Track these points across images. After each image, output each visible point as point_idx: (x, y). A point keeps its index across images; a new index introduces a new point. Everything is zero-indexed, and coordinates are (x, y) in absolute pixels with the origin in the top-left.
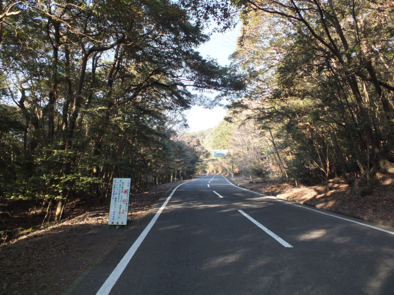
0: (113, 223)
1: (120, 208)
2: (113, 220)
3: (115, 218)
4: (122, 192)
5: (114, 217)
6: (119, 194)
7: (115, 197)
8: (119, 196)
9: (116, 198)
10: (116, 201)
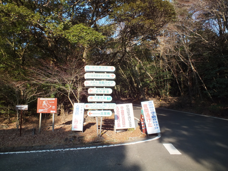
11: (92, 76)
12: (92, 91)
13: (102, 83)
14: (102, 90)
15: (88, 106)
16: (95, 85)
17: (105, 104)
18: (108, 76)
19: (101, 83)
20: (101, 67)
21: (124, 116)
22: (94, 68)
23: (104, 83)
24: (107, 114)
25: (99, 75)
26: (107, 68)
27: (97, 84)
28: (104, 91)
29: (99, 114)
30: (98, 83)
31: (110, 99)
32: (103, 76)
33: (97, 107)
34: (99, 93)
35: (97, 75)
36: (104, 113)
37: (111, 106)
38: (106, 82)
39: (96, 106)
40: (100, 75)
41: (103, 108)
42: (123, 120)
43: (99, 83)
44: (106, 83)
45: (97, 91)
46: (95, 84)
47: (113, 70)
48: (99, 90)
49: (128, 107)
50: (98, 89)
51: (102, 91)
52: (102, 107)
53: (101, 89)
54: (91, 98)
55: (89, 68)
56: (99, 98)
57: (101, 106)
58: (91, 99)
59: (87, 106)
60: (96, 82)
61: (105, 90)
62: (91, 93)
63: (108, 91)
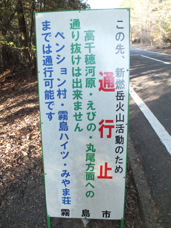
0: (65, 212)
1: (91, 157)
2: (66, 201)
3: (72, 195)
4: (90, 83)
5: (66, 192)
6: (78, 95)
7: (57, 108)
8: (78, 106)
9: (63, 115)
10: (63, 127)
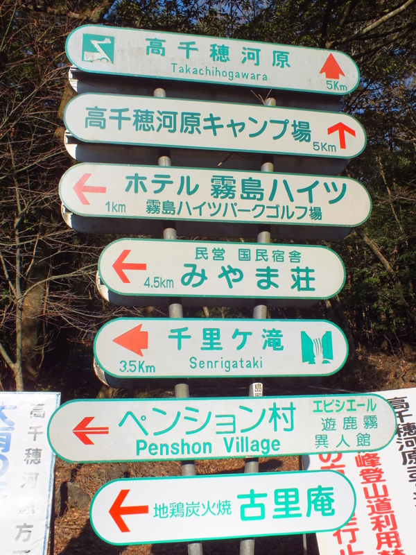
11: (143, 119)
12: (142, 267)
13: (247, 195)
14: (245, 256)
15: (104, 431)
16: (169, 206)
17: (283, 402)
18: (302, 132)
19: (229, 192)
20: (224, 50)
21: (379, 485)
22: (156, 47)
23: (267, 187)
24: (303, 503)
25: (212, 119)
26: (281, 60)
27: (194, 200)
28: (268, 276)
29: (225, 507)
30: (205, 194)
31: (328, 354)
32: (251, 128)
33: (201, 437)
34: (215, 288)
35: (191, 121)
36: (269, 503)
37: (339, 419)
38: (281, 186)
39: (184, 425)
40: (225, 121)
41: (256, 444)
42: (378, 525)
43: (216, 192)
44: (281, 198)
45: (193, 273)
46: (176, 200)
47: (342, 80)
48: (219, 255)
49: (401, 417)
50: (201, 253)
51: (250, 269)
52: (252, 435)
53: (231, 250)
54: (136, 342)
55: (109, 50)
56: (212, 340)
57: (244, 420)
58: (129, 355)
59: (83, 431)
60: (185, 181)
61: (272, 264)
62: (136, 286)
63: (303, 276)
